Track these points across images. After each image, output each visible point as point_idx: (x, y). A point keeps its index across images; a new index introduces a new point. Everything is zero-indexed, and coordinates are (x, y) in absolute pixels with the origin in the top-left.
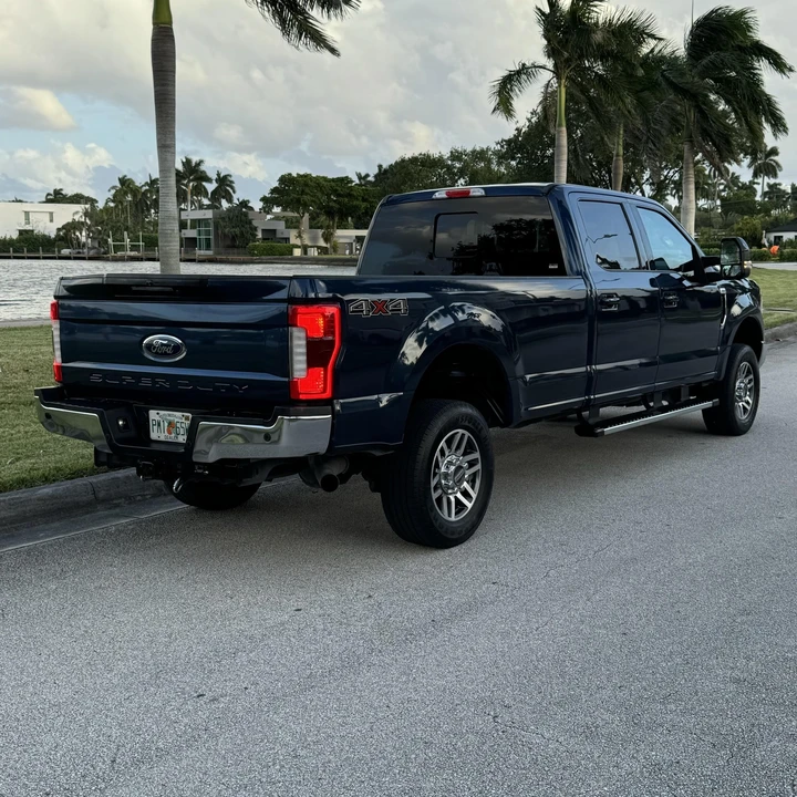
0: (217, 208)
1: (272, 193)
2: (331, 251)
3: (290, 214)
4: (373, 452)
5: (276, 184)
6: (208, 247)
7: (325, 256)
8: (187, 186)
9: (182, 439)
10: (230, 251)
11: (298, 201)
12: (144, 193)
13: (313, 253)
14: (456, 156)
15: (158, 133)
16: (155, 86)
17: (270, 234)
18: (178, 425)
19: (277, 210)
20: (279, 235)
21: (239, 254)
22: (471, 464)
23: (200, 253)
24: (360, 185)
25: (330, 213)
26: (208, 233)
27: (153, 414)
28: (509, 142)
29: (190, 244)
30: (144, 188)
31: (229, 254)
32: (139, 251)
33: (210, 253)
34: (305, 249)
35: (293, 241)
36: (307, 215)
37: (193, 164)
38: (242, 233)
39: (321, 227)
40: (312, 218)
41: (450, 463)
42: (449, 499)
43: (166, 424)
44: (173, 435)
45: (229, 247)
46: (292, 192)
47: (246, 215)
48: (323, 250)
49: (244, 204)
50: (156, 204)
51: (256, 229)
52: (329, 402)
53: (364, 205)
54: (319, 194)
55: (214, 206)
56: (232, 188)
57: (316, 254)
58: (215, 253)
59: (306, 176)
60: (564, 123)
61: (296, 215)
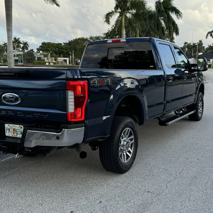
0: (24, 51)
1: (40, 47)
2: (57, 63)
3: (44, 53)
4: (99, 140)
5: (41, 45)
6: (22, 62)
7: (55, 65)
8: (15, 45)
9: (20, 136)
10: (28, 63)
11: (47, 49)
12: (3, 47)
13: (52, 64)
14: (91, 38)
15: (7, 26)
16: (6, 11)
17: (39, 59)
18: (18, 130)
19: (41, 52)
20: (42, 59)
21: (30, 64)
22: (131, 140)
23: (19, 64)
24: (64, 45)
25: (56, 53)
26: (21, 58)
27: (7, 126)
28: (106, 34)
29: (16, 61)
30: (3, 46)
31: (27, 64)
32: (1, 63)
33: (22, 64)
34: (49, 63)
35: (46, 60)
36: (50, 53)
37: (17, 39)
38: (31, 58)
39: (54, 57)
40: (51, 55)
41: (124, 141)
42: (124, 154)
43: (12, 130)
44: (15, 134)
45: (28, 62)
46: (45, 47)
47: (32, 53)
48: (55, 63)
49: (32, 50)
50: (6, 50)
51: (35, 57)
52: (83, 122)
53: (66, 51)
54: (53, 48)
55: (23, 51)
56: (28, 46)
57: (53, 64)
58: (24, 64)
59: (49, 43)
60: (124, 28)
61: (46, 53)
